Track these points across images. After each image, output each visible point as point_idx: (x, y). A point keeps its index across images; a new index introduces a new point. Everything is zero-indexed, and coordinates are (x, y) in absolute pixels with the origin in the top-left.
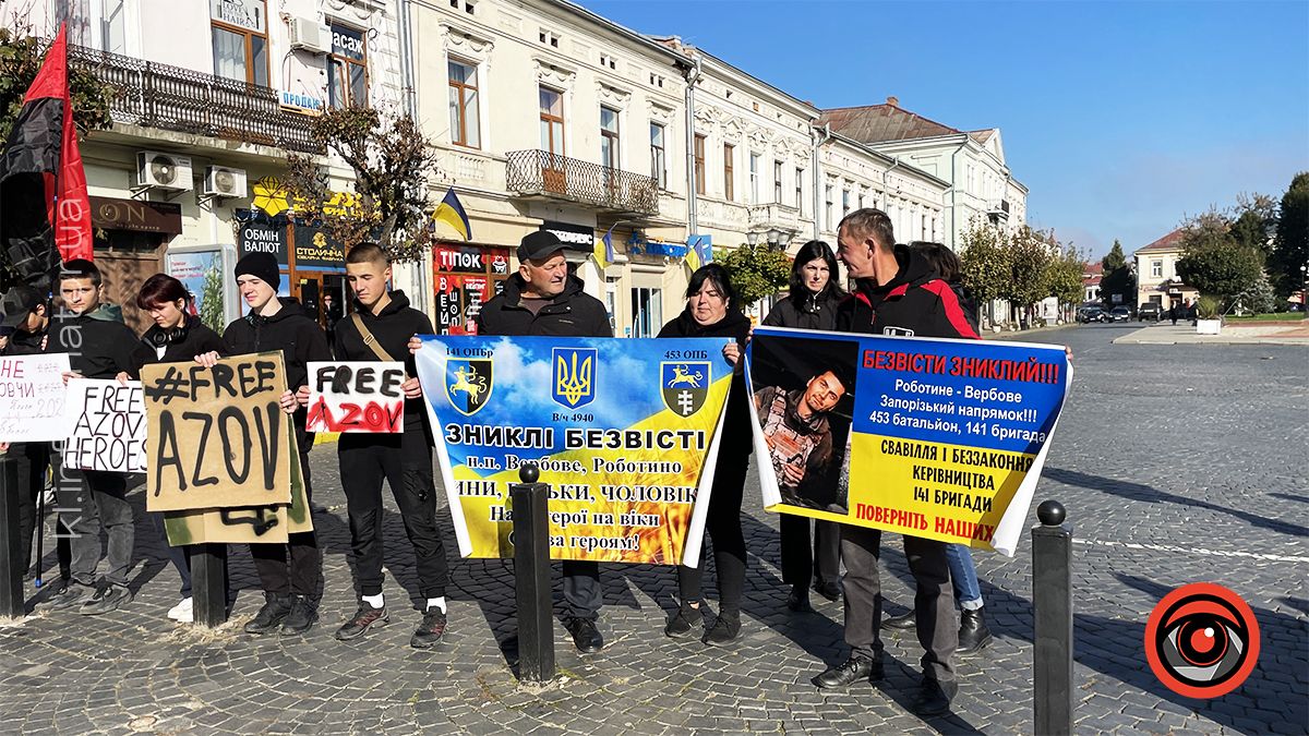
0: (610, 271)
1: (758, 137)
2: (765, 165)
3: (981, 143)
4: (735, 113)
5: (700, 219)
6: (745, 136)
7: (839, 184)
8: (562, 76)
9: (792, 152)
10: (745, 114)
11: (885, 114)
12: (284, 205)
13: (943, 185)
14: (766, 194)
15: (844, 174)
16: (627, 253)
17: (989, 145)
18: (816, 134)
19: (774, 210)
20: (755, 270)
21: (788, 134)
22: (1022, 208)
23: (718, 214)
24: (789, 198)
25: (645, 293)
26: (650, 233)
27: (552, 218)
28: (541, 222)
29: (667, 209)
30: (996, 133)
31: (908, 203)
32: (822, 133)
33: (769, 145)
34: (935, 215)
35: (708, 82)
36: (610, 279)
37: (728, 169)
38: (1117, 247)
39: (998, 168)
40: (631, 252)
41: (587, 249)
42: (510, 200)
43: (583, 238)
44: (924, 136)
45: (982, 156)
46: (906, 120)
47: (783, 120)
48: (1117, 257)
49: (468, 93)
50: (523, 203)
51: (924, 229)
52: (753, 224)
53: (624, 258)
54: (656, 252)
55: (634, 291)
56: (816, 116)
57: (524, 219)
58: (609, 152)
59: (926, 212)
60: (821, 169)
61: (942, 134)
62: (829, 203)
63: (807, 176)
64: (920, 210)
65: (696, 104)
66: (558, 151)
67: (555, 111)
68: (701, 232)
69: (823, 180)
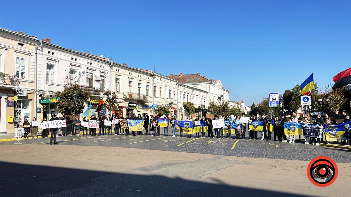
0: (139, 110)
1: (166, 86)
2: (167, 91)
3: (216, 83)
4: (162, 82)
5: (155, 101)
6: (164, 86)
7: (183, 93)
8: (132, 79)
9: (173, 88)
10: (163, 82)
11: (197, 76)
12: (94, 102)
13: (206, 92)
14: (168, 96)
15: (183, 91)
16: (142, 107)
17: (218, 83)
18: (178, 84)
19: (169, 99)
20: (163, 111)
21: (172, 85)
22: (228, 96)
23: (158, 100)
24: (172, 97)
25: (145, 114)
26: (146, 103)
27: (130, 102)
28: (128, 103)
29: (149, 99)
30: (220, 81)
31: (198, 96)
32: (179, 84)
33: (168, 87)
34: (205, 98)
35: (157, 77)
36: (139, 111)
37: (160, 92)
38: (253, 104)
39: (221, 88)
40: (143, 107)
41: (135, 106)
42: (123, 99)
43: (135, 105)
44: (204, 82)
45: (216, 86)
46: (201, 78)
47: (171, 82)
48: (254, 106)
49: (118, 83)
50: (125, 100)
51: (202, 101)
52: (165, 101)
53: (142, 108)
54: (147, 107)
55: (143, 113)
56: (178, 81)
57: (126, 102)
58: (139, 90)
59: (202, 98)
60: (179, 91)
61: (207, 81)
62: (181, 97)
63: (176, 92)
64: (201, 97)
65: (154, 81)
66: (131, 92)
67: (131, 85)
68: (155, 103)
69: (179, 93)
